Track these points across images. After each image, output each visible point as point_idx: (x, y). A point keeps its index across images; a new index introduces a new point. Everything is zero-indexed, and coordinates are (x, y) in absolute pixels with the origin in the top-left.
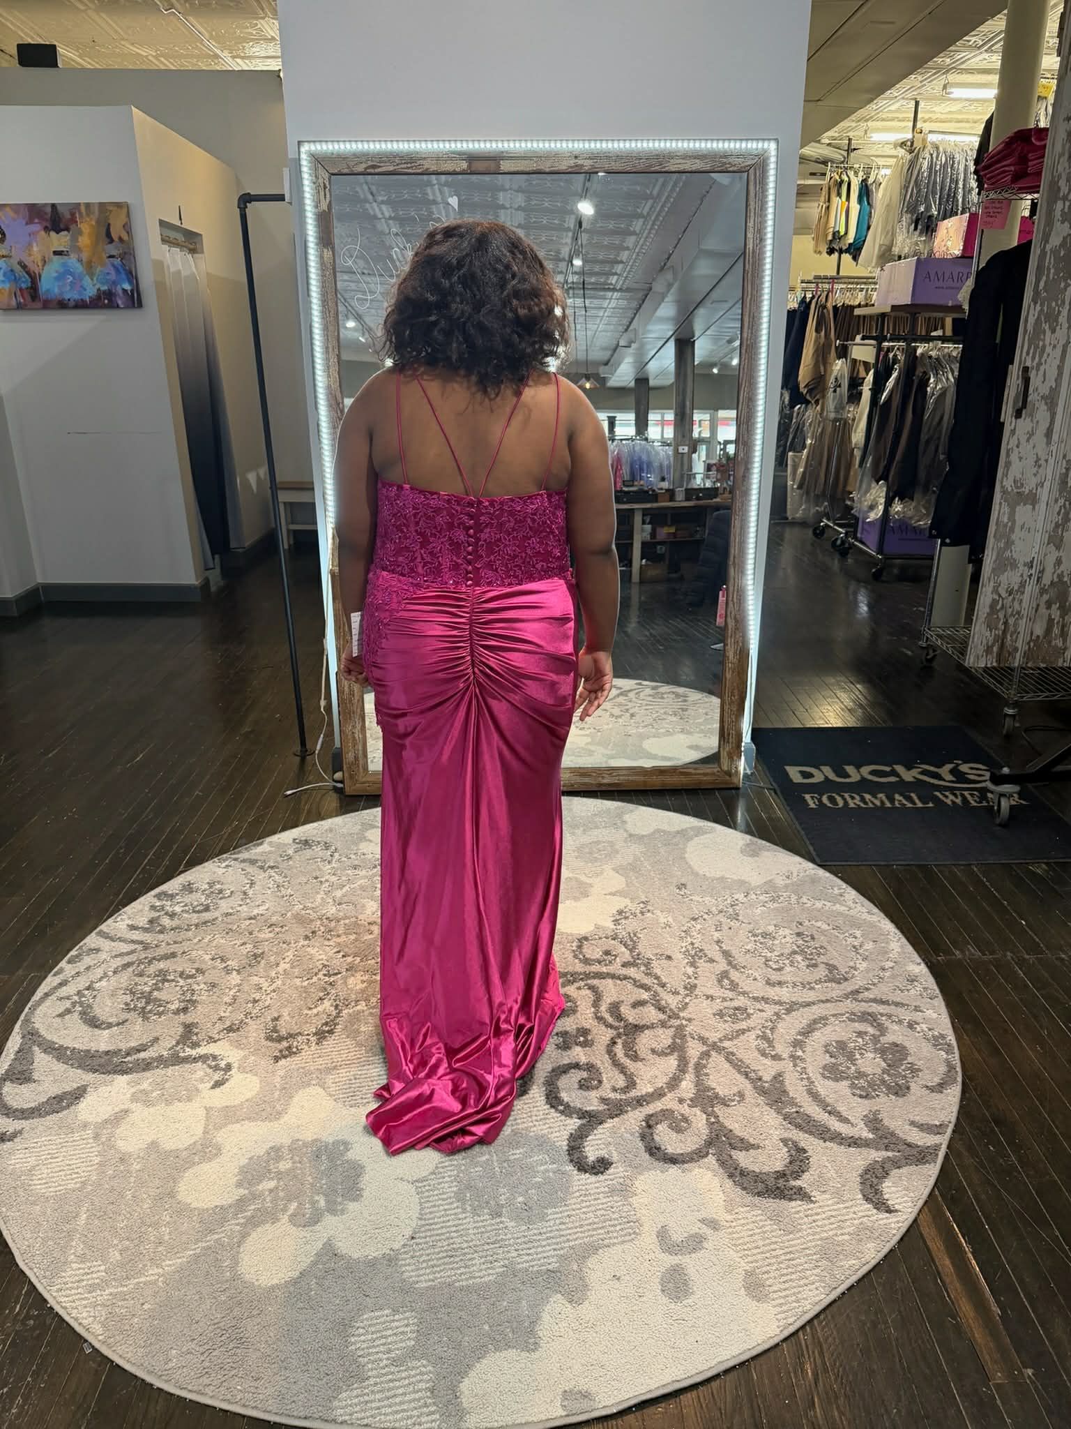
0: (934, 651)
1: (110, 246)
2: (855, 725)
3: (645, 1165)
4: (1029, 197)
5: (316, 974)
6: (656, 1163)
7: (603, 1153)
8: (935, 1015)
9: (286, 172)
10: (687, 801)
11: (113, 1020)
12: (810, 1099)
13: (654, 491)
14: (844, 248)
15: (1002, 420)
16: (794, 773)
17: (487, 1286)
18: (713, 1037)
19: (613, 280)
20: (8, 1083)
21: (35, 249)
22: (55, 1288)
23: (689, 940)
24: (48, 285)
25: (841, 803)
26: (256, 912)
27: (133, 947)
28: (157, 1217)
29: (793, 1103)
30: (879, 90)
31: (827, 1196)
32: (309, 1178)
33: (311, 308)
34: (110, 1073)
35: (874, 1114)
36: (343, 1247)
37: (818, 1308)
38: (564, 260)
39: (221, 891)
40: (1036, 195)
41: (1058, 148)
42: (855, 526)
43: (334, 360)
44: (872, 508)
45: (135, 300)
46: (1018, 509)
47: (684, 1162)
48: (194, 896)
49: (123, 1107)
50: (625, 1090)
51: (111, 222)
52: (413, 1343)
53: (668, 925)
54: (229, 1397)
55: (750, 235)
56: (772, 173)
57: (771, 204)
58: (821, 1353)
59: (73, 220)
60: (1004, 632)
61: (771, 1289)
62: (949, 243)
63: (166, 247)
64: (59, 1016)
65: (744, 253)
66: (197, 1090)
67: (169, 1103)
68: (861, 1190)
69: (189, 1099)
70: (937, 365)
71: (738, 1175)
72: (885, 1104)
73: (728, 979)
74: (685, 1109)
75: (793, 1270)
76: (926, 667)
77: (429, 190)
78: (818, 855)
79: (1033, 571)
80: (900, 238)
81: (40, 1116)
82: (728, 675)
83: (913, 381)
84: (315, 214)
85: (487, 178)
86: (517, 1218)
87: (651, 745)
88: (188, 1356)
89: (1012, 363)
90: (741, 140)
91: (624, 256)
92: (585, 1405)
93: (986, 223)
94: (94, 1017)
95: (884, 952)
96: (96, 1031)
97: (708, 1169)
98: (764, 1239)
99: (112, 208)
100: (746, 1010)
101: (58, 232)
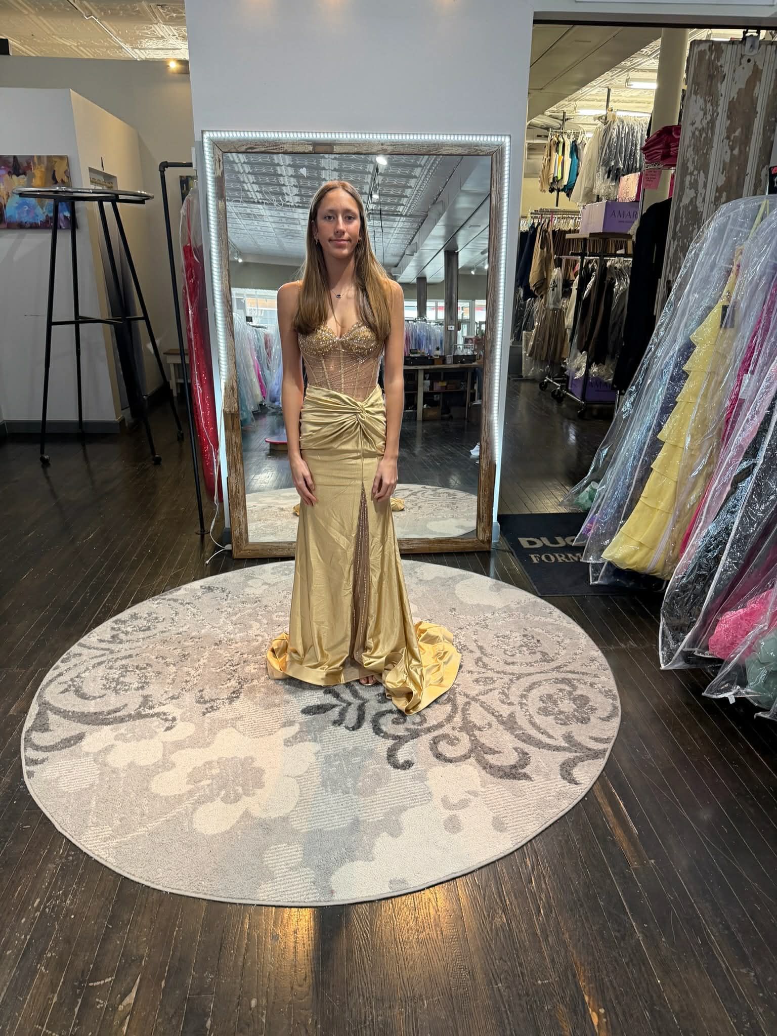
2: (563, 512)
3: (433, 763)
5: (225, 665)
6: (440, 762)
7: (409, 758)
8: (606, 679)
9: (193, 150)
10: (457, 559)
11: (97, 695)
12: (531, 726)
13: (431, 357)
14: (561, 188)
15: (654, 314)
16: (524, 542)
17: (343, 830)
18: (473, 693)
19: (400, 209)
20: (34, 732)
21: (2, 187)
24: (11, 212)
25: (553, 559)
26: (181, 630)
27: (103, 652)
28: (139, 802)
29: (521, 729)
30: (583, 83)
31: (541, 777)
32: (231, 778)
34: (98, 724)
35: (569, 733)
36: (255, 813)
37: (534, 834)
38: (365, 193)
39: (156, 618)
40: (674, 169)
41: (687, 142)
42: (567, 382)
44: (578, 369)
47: (456, 761)
48: (138, 621)
49: (110, 744)
50: (420, 723)
51: (56, 169)
52: (301, 860)
54: (196, 890)
56: (507, 156)
58: (537, 857)
59: (29, 167)
61: (508, 826)
62: (628, 192)
64: (61, 693)
66: (156, 732)
67: (138, 740)
68: (560, 774)
69: (151, 737)
70: (620, 273)
71: (488, 767)
72: (575, 728)
73: (481, 661)
74: (456, 733)
78: (538, 590)
80: (598, 183)
81: (58, 749)
82: (482, 479)
83: (604, 284)
84: (213, 178)
85: (325, 156)
86: (358, 793)
87: (432, 525)
88: (169, 871)
89: (660, 278)
90: (487, 135)
91: (408, 192)
92: (403, 886)
93: (646, 185)
94: (84, 694)
95: (576, 645)
96: (86, 701)
97: (471, 765)
98: (503, 800)
99: (56, 160)
100: (492, 678)
101: (18, 175)
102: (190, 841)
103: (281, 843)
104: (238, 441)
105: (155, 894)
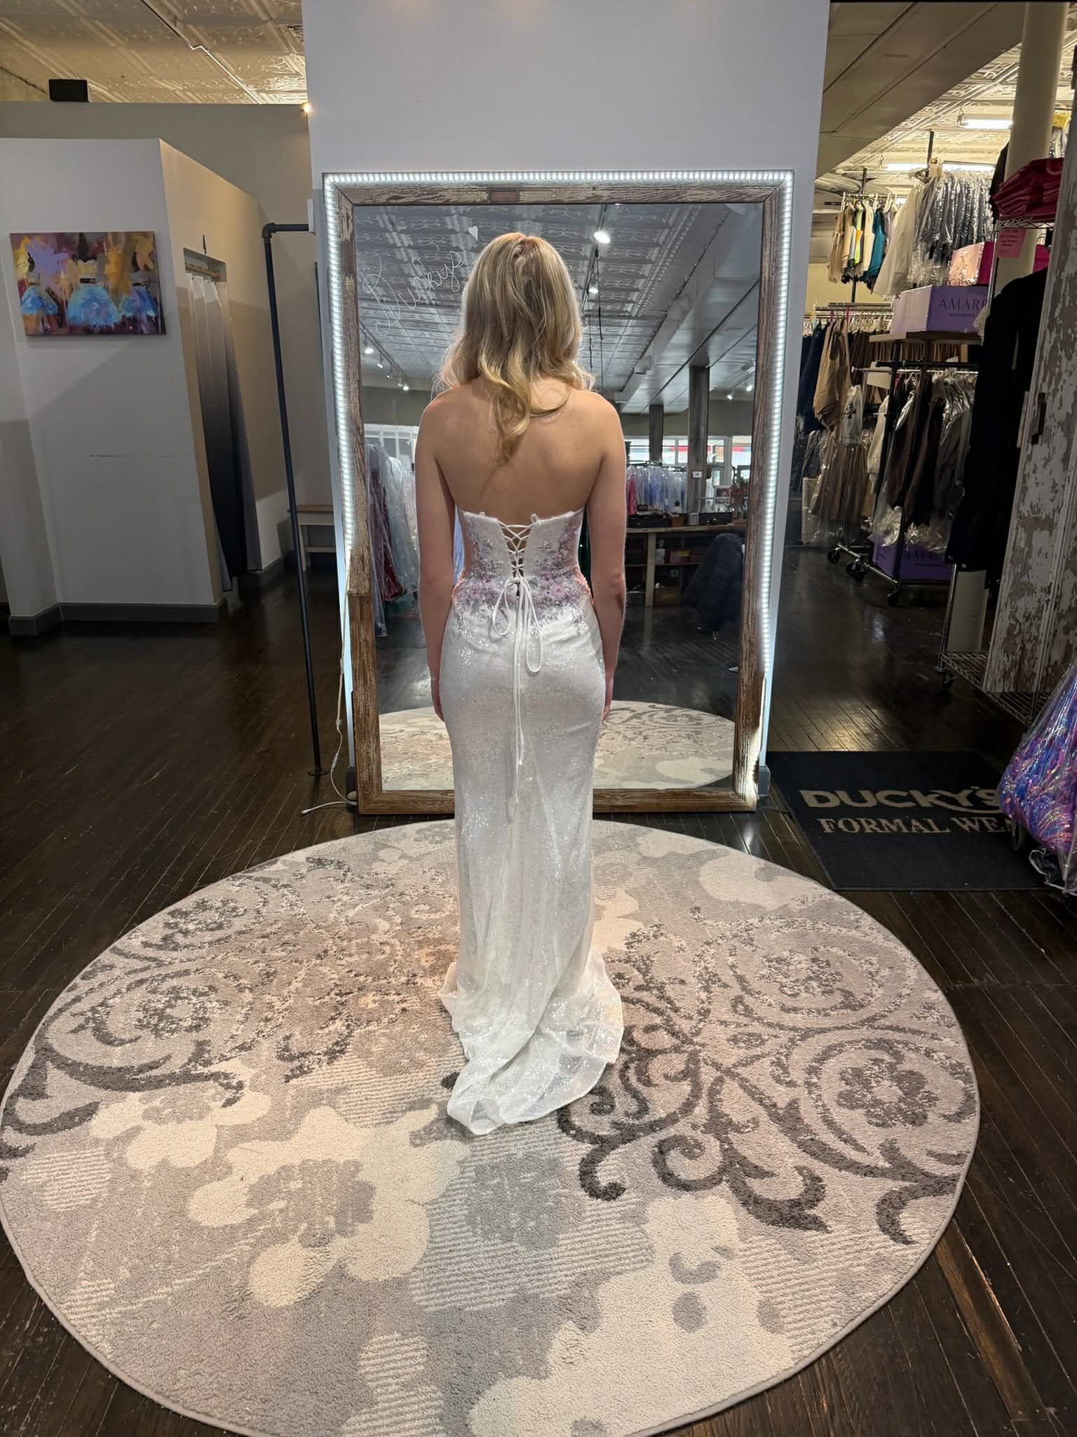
0: (951, 676)
1: (137, 274)
2: (871, 750)
3: (658, 1191)
4: (1045, 226)
5: (328, 994)
6: (669, 1189)
7: (616, 1179)
8: (952, 1044)
9: (310, 202)
10: (701, 824)
11: (126, 1036)
12: (825, 1127)
13: (668, 515)
14: (859, 276)
15: (1018, 446)
16: (809, 797)
17: (498, 1311)
18: (728, 1062)
19: (629, 307)
20: (20, 1100)
21: (63, 276)
22: (65, 1306)
23: (703, 964)
24: (75, 312)
25: (857, 828)
26: (269, 930)
27: (147, 963)
28: (167, 1235)
29: (808, 1130)
30: (894, 121)
31: (843, 1226)
32: (320, 1199)
33: (332, 334)
34: (121, 1090)
35: (891, 1143)
36: (352, 1270)
37: (833, 1342)
39: (234, 909)
40: (1051, 224)
42: (871, 551)
43: (354, 386)
44: (887, 533)
45: (159, 327)
46: (1035, 534)
47: (696, 1189)
48: (207, 913)
49: (134, 1124)
50: (638, 1115)
51: (137, 250)
52: (422, 1368)
53: (681, 949)
54: (238, 1420)
55: (766, 264)
56: (788, 202)
57: (786, 234)
58: (838, 1387)
59: (100, 248)
60: (1022, 657)
61: (786, 1320)
62: (964, 271)
63: (190, 275)
64: (73, 1032)
65: (760, 280)
66: (209, 1108)
67: (179, 1121)
68: (878, 1221)
69: (201, 1118)
70: (953, 391)
71: (751, 1202)
72: (901, 1133)
73: (742, 1003)
74: (698, 1134)
75: (808, 1301)
76: (942, 693)
77: (448, 220)
78: (834, 881)
79: (1051, 597)
80: (915, 267)
81: (53, 1132)
82: (743, 698)
83: (928, 408)
84: (337, 243)
85: (505, 208)
86: (528, 1243)
87: (664, 767)
88: (196, 1377)
89: (1028, 390)
90: (757, 171)
91: (640, 284)
93: (1001, 252)
94: (107, 1033)
95: (900, 978)
96: (109, 1048)
97: (722, 1196)
98: (779, 1268)
99: (139, 238)
100: (760, 1036)
101: (85, 261)
102: (240, 1318)
103: (391, 1332)
104: (370, 637)
105: (169, 1422)
